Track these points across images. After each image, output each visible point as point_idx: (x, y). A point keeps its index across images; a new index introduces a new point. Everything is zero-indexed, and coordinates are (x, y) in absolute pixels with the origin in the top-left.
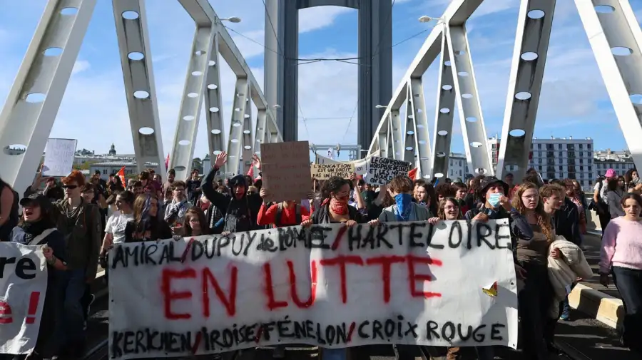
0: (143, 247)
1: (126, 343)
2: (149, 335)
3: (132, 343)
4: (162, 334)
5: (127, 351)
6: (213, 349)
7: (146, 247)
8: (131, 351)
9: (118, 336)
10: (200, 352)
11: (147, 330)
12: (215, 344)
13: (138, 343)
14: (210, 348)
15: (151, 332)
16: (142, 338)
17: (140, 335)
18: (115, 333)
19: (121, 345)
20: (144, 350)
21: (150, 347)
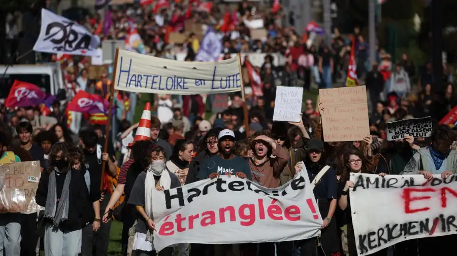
0: (384, 180)
1: (370, 242)
2: (389, 229)
3: (374, 240)
4: (401, 225)
5: (371, 248)
6: (449, 230)
7: (387, 180)
8: (376, 246)
9: (363, 238)
10: (438, 233)
11: (387, 226)
12: (451, 227)
13: (380, 238)
14: (447, 230)
15: (391, 227)
16: (383, 234)
17: (381, 232)
18: (360, 236)
19: (366, 244)
20: (386, 242)
21: (390, 237)
